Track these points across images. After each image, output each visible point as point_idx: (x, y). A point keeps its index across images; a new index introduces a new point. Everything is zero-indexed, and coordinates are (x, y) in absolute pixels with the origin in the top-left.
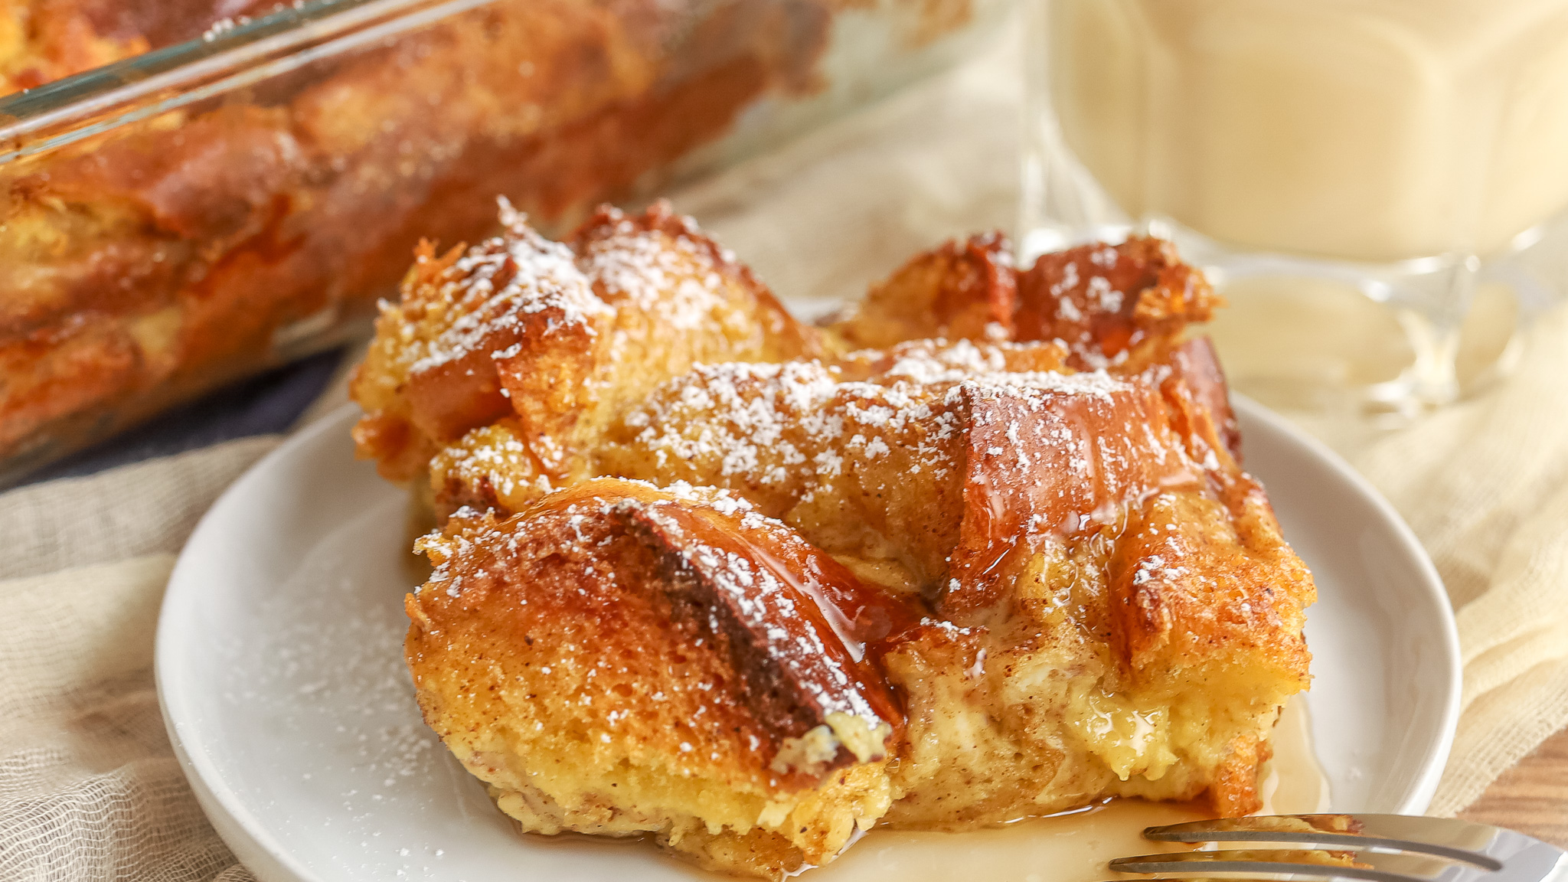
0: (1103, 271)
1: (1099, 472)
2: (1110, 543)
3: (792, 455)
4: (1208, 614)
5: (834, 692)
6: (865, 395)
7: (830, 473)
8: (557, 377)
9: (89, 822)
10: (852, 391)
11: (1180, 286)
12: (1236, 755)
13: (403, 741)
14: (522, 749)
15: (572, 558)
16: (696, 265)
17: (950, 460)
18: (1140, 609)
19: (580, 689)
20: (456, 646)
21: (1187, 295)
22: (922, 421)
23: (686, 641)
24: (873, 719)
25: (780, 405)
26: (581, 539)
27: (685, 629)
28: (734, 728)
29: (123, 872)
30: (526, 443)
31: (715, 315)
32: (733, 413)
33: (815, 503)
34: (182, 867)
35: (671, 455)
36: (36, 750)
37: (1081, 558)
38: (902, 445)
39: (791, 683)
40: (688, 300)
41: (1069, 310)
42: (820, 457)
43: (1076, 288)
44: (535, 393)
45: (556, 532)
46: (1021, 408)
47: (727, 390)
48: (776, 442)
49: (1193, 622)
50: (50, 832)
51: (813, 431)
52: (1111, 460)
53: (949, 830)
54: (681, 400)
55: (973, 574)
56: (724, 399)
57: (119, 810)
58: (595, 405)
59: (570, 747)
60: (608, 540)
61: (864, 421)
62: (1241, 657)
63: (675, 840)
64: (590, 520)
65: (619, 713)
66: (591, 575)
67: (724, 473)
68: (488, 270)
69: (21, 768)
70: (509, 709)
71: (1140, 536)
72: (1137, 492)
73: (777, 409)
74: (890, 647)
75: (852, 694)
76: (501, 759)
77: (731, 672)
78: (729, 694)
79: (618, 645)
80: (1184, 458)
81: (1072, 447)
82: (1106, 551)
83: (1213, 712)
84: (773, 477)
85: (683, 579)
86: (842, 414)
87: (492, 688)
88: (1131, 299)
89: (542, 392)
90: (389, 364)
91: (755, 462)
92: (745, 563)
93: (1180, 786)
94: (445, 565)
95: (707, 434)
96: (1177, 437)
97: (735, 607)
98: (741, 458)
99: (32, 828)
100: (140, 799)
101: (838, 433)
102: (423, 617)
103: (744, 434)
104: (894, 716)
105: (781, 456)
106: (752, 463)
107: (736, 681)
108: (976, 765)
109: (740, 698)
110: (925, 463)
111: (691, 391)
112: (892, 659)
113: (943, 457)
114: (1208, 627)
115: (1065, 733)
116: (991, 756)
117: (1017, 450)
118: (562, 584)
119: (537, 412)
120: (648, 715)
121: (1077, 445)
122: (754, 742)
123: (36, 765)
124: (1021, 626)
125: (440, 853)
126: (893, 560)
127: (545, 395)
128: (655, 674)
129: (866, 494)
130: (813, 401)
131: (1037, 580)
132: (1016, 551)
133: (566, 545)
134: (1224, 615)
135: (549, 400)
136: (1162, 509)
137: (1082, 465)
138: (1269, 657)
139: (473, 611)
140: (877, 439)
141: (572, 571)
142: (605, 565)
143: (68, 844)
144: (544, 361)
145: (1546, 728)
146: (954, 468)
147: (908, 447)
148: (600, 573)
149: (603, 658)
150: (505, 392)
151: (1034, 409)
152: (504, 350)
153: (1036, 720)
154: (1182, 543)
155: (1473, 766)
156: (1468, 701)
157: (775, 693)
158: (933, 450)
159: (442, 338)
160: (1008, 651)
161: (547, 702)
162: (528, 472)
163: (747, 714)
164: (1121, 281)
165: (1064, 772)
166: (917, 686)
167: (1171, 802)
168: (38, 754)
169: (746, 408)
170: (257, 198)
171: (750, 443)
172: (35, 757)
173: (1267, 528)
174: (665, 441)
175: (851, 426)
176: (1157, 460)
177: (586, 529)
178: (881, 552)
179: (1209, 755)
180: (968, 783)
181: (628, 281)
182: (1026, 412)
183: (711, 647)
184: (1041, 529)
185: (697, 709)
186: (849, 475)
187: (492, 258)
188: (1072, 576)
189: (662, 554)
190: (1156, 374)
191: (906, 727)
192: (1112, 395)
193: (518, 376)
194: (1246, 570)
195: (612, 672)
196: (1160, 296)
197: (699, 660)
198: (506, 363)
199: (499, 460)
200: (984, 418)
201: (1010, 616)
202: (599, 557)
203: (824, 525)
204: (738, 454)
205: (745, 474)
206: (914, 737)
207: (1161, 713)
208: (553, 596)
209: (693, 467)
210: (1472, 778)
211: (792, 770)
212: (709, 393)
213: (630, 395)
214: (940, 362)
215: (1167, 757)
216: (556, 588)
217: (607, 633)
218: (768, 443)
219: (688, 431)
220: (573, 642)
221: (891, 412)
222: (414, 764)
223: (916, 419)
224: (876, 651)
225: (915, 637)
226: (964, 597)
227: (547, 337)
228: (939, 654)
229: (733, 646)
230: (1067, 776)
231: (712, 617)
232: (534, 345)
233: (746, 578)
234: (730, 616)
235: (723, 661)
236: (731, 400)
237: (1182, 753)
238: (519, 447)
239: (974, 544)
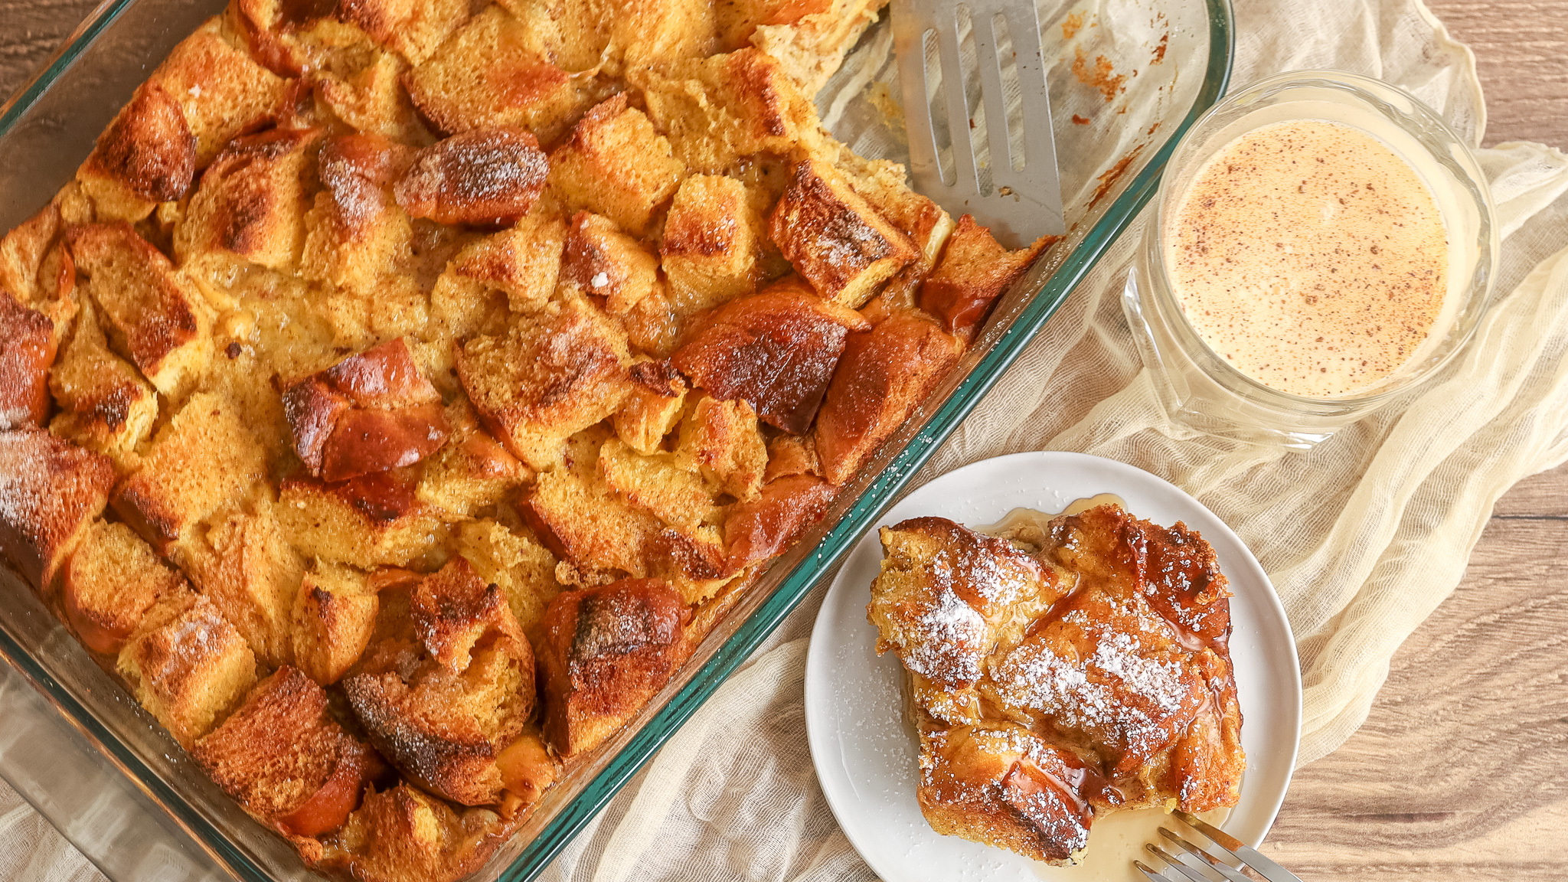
2: (1173, 746)
16: (1013, 571)
17: (1118, 744)
27: (1023, 827)
28: (1037, 850)
33: (1065, 726)
35: (1011, 705)
37: (1162, 758)
39: (1059, 848)
40: (1010, 589)
41: (1168, 581)
43: (1171, 572)
48: (1051, 700)
61: (1086, 711)
66: (989, 806)
71: (1185, 748)
72: (1186, 725)
73: (1052, 689)
78: (1037, 843)
79: (998, 824)
82: (1171, 749)
84: (1048, 712)
86: (1078, 702)
87: (952, 827)
88: (1194, 589)
91: (1042, 706)
92: (1042, 795)
95: (1024, 697)
101: (1076, 709)
103: (1038, 696)
105: (1052, 705)
109: (1040, 845)
110: (1109, 742)
122: (1045, 855)
126: (1093, 749)
128: (1011, 833)
129: (1086, 736)
131: (1145, 774)
133: (981, 799)
140: (1091, 720)
146: (1120, 748)
147: (1103, 730)
148: (992, 806)
149: (993, 827)
163: (1043, 849)
164: (1191, 575)
169: (1040, 687)
171: (1041, 699)
173: (1233, 731)
175: (1081, 710)
178: (1088, 746)
181: (987, 592)
185: (1026, 843)
186: (1079, 728)
188: (1158, 768)
190: (1201, 615)
192: (1180, 703)
194: (1222, 769)
195: (996, 830)
196: (1206, 597)
199: (944, 708)
201: (1136, 786)
204: (1036, 702)
208: (976, 809)
214: (1114, 645)
217: (995, 821)
218: (1047, 700)
219: (1017, 694)
220: (982, 821)
221: (1097, 711)
223: (1107, 722)
225: (1100, 800)
226: (1119, 778)
229: (1039, 835)
231: (1033, 829)
233: (1043, 804)
235: (1036, 837)
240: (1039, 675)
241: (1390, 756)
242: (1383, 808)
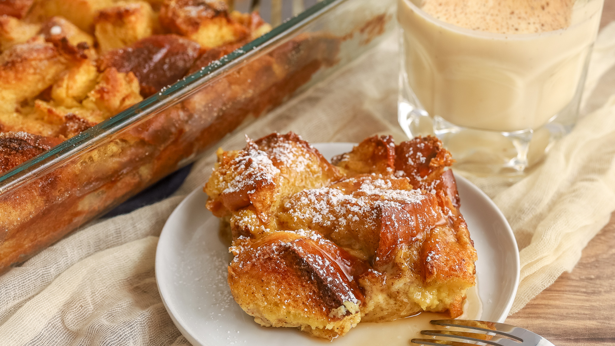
0: (420, 150)
1: (418, 224)
2: (421, 244)
3: (332, 218)
4: (447, 269)
5: (345, 293)
6: (352, 202)
7: (343, 225)
8: (265, 197)
9: (142, 325)
10: (349, 200)
11: (443, 157)
12: (456, 300)
13: (225, 296)
14: (261, 309)
15: (273, 258)
16: (302, 151)
17: (376, 224)
18: (428, 269)
19: (277, 294)
20: (242, 281)
21: (445, 159)
22: (368, 212)
23: (305, 282)
24: (355, 300)
25: (328, 203)
26: (276, 253)
27: (305, 279)
28: (318, 305)
29: (151, 337)
30: (257, 215)
31: (308, 166)
32: (315, 205)
33: (339, 232)
34: (167, 335)
35: (298, 218)
36: (124, 302)
37: (413, 249)
38: (363, 218)
39: (334, 294)
40: (300, 162)
41: (411, 162)
42: (340, 219)
43: (412, 155)
44: (259, 201)
45: (269, 251)
46: (396, 210)
47: (313, 198)
48: (327, 214)
49: (442, 271)
50: (132, 330)
51: (338, 211)
52: (421, 220)
53: (377, 322)
54: (300, 201)
55: (383, 256)
56: (313, 201)
57: (149, 321)
58: (275, 201)
59: (274, 308)
60: (283, 252)
61: (352, 210)
62: (456, 279)
63: (302, 329)
64: (278, 247)
65: (287, 301)
66: (279, 263)
67: (313, 223)
68: (244, 162)
69: (120, 308)
70: (257, 299)
71: (429, 242)
72: (428, 228)
73: (327, 204)
74: (360, 278)
75: (350, 293)
76: (255, 310)
77: (317, 290)
78: (317, 296)
79: (287, 282)
80: (442, 214)
81: (410, 219)
82: (420, 246)
83: (449, 290)
84: (327, 224)
85: (304, 266)
86: (346, 207)
87: (253, 293)
88: (428, 161)
89: (261, 201)
90: (216, 187)
91: (322, 219)
92: (320, 258)
93: (440, 309)
94: (237, 256)
95: (308, 212)
96: (440, 208)
97: (318, 273)
98: (318, 218)
99: (127, 329)
100: (154, 317)
101: (345, 212)
102: (233, 273)
103: (318, 211)
104: (361, 297)
105: (329, 218)
106: (321, 219)
107: (319, 292)
108: (384, 306)
109: (320, 297)
110: (369, 224)
111: (303, 198)
112: (361, 281)
113: (374, 223)
114: (447, 272)
115: (409, 298)
116: (388, 304)
117: (395, 222)
118: (271, 265)
119: (260, 207)
120: (295, 301)
121: (411, 218)
122: (324, 309)
123: (124, 307)
124: (396, 270)
125: (238, 332)
126: (361, 249)
127: (262, 202)
128: (297, 290)
129: (353, 231)
130: (338, 202)
131: (400, 258)
132: (394, 249)
133: (272, 255)
134: (451, 269)
135: (263, 203)
136: (435, 234)
137: (412, 224)
138: (463, 279)
139: (247, 272)
140: (356, 216)
141: (274, 262)
142: (283, 260)
143: (137, 333)
144: (262, 193)
145: (544, 287)
146: (377, 226)
147: (364, 219)
148: (281, 262)
149: (283, 286)
150: (251, 202)
151: (399, 210)
152: (251, 191)
153: (400, 295)
154: (440, 245)
155: (523, 298)
156: (522, 279)
157: (329, 296)
158: (371, 221)
159: (232, 182)
160: (392, 278)
161: (268, 297)
162: (258, 224)
163: (322, 302)
164: (425, 153)
165: (408, 307)
166: (368, 288)
167: (438, 313)
168: (124, 303)
169: (319, 204)
170: (173, 130)
171: (320, 214)
172: (124, 304)
173: (465, 237)
174: (296, 214)
175: (348, 211)
176: (434, 217)
177: (277, 250)
178: (357, 246)
179: (448, 301)
180: (382, 310)
181: (283, 159)
182: (397, 211)
183: (312, 283)
184: (401, 242)
185: (309, 299)
186: (348, 226)
187: (245, 158)
188: (410, 255)
189: (298, 258)
190: (436, 182)
191: (365, 299)
192: (421, 201)
193: (255, 198)
194: (458, 253)
195: (285, 289)
196: (436, 160)
197: (309, 287)
198: (251, 194)
199: (250, 221)
200: (385, 214)
201: (393, 267)
202: (281, 258)
203: (341, 238)
204: (317, 217)
205: (319, 223)
206: (367, 302)
207: (435, 292)
208: (269, 269)
209: (304, 221)
210: (523, 301)
211: (334, 316)
212: (308, 199)
213: (285, 195)
214: (373, 185)
215: (436, 302)
216: (269, 266)
217: (284, 279)
218: (325, 214)
219: (302, 211)
220: (274, 281)
221: (360, 207)
222: (229, 304)
223: (367, 211)
224: (356, 279)
225: (367, 275)
226: (380, 262)
227: (263, 187)
228: (373, 280)
229: (318, 283)
230: (409, 308)
231: (312, 276)
232: (259, 189)
233: (321, 263)
234: (317, 276)
235: (315, 287)
236: (315, 201)
237: (440, 301)
238: (255, 216)
239: (383, 248)
240: (318, 194)
241: (593, 306)
242: (594, 334)
